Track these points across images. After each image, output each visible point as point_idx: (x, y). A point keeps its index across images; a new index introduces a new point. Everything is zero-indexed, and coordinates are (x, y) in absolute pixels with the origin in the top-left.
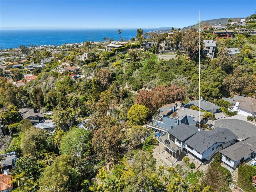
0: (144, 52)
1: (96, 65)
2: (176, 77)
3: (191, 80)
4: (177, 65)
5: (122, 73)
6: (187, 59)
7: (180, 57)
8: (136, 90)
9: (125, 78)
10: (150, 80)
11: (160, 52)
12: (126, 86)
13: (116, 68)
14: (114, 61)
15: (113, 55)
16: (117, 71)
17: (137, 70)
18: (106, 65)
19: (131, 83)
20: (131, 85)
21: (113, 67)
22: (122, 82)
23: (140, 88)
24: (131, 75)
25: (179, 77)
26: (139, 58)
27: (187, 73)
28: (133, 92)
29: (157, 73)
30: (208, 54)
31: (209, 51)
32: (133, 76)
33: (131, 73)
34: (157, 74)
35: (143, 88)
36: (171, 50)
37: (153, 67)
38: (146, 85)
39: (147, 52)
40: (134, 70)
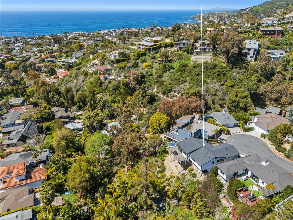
0: (177, 53)
1: (125, 66)
2: (208, 83)
3: (224, 86)
4: (211, 68)
5: (151, 75)
6: (223, 62)
7: (216, 59)
8: (164, 94)
9: (154, 81)
10: (180, 84)
11: (194, 53)
12: (155, 89)
13: (146, 70)
14: (144, 61)
15: (144, 54)
16: (147, 73)
17: (168, 73)
18: (136, 65)
19: (160, 86)
20: (160, 89)
21: (143, 68)
22: (151, 85)
23: (169, 93)
24: (161, 78)
25: (211, 83)
26: (171, 58)
27: (220, 78)
28: (162, 96)
29: (188, 76)
30: (248, 56)
31: (249, 54)
32: (163, 79)
33: (161, 76)
34: (188, 78)
35: (172, 93)
36: (207, 50)
37: (185, 70)
38: (175, 90)
39: (181, 52)
40: (164, 72)
